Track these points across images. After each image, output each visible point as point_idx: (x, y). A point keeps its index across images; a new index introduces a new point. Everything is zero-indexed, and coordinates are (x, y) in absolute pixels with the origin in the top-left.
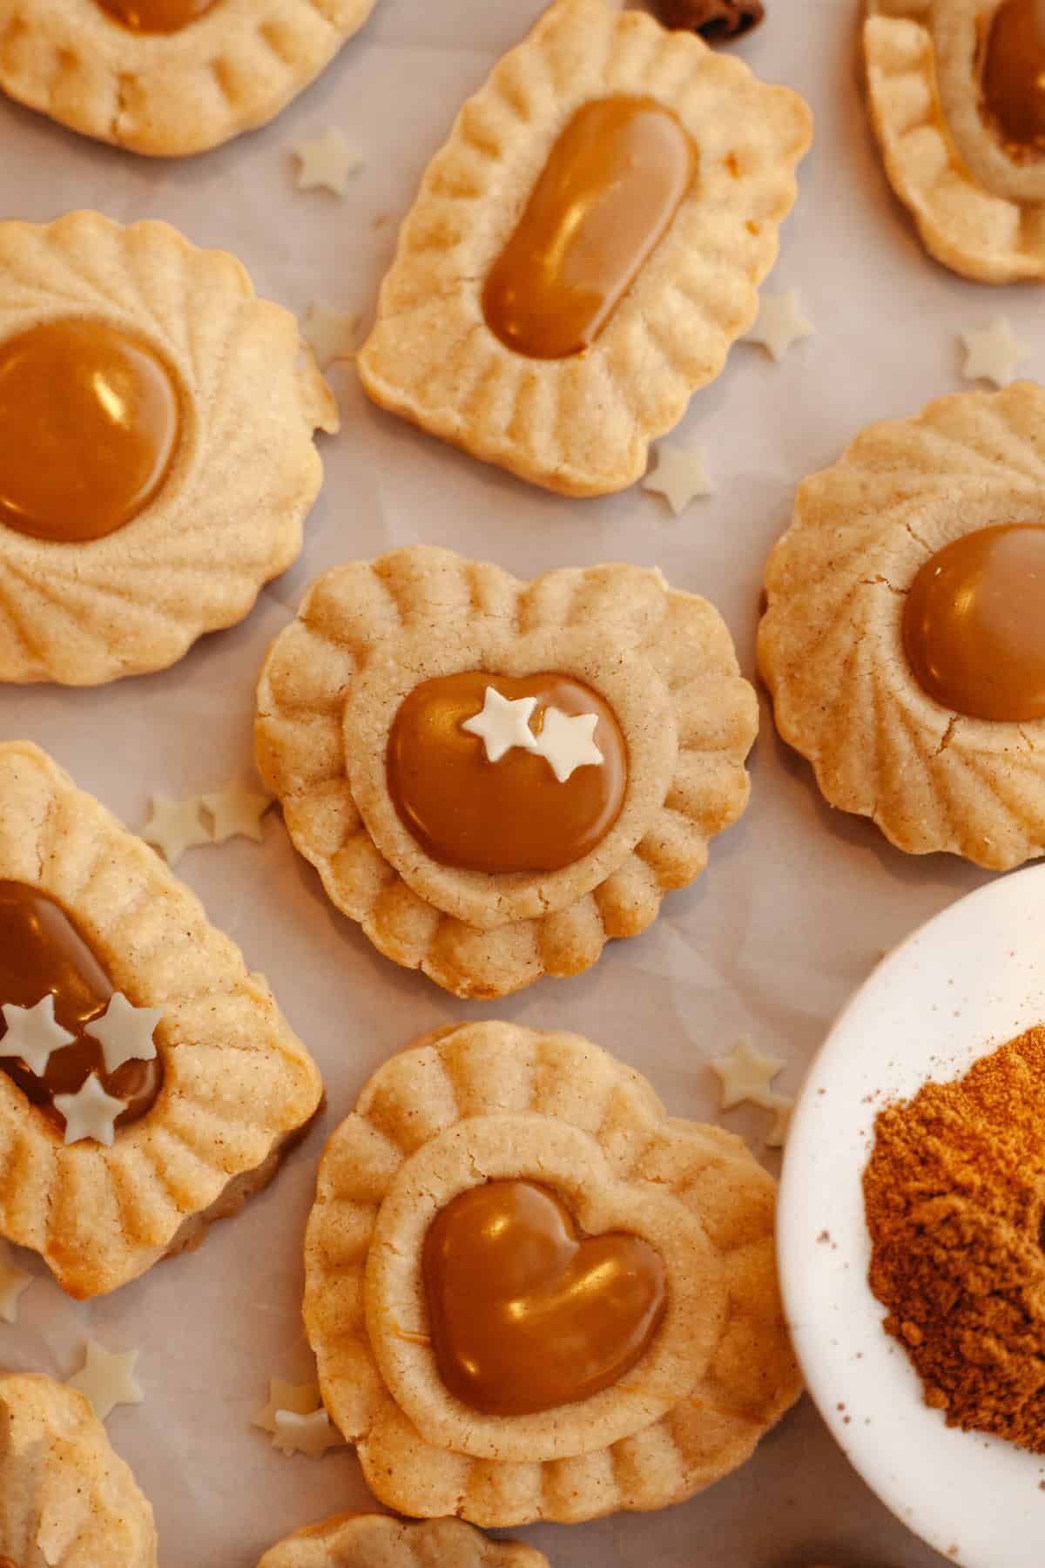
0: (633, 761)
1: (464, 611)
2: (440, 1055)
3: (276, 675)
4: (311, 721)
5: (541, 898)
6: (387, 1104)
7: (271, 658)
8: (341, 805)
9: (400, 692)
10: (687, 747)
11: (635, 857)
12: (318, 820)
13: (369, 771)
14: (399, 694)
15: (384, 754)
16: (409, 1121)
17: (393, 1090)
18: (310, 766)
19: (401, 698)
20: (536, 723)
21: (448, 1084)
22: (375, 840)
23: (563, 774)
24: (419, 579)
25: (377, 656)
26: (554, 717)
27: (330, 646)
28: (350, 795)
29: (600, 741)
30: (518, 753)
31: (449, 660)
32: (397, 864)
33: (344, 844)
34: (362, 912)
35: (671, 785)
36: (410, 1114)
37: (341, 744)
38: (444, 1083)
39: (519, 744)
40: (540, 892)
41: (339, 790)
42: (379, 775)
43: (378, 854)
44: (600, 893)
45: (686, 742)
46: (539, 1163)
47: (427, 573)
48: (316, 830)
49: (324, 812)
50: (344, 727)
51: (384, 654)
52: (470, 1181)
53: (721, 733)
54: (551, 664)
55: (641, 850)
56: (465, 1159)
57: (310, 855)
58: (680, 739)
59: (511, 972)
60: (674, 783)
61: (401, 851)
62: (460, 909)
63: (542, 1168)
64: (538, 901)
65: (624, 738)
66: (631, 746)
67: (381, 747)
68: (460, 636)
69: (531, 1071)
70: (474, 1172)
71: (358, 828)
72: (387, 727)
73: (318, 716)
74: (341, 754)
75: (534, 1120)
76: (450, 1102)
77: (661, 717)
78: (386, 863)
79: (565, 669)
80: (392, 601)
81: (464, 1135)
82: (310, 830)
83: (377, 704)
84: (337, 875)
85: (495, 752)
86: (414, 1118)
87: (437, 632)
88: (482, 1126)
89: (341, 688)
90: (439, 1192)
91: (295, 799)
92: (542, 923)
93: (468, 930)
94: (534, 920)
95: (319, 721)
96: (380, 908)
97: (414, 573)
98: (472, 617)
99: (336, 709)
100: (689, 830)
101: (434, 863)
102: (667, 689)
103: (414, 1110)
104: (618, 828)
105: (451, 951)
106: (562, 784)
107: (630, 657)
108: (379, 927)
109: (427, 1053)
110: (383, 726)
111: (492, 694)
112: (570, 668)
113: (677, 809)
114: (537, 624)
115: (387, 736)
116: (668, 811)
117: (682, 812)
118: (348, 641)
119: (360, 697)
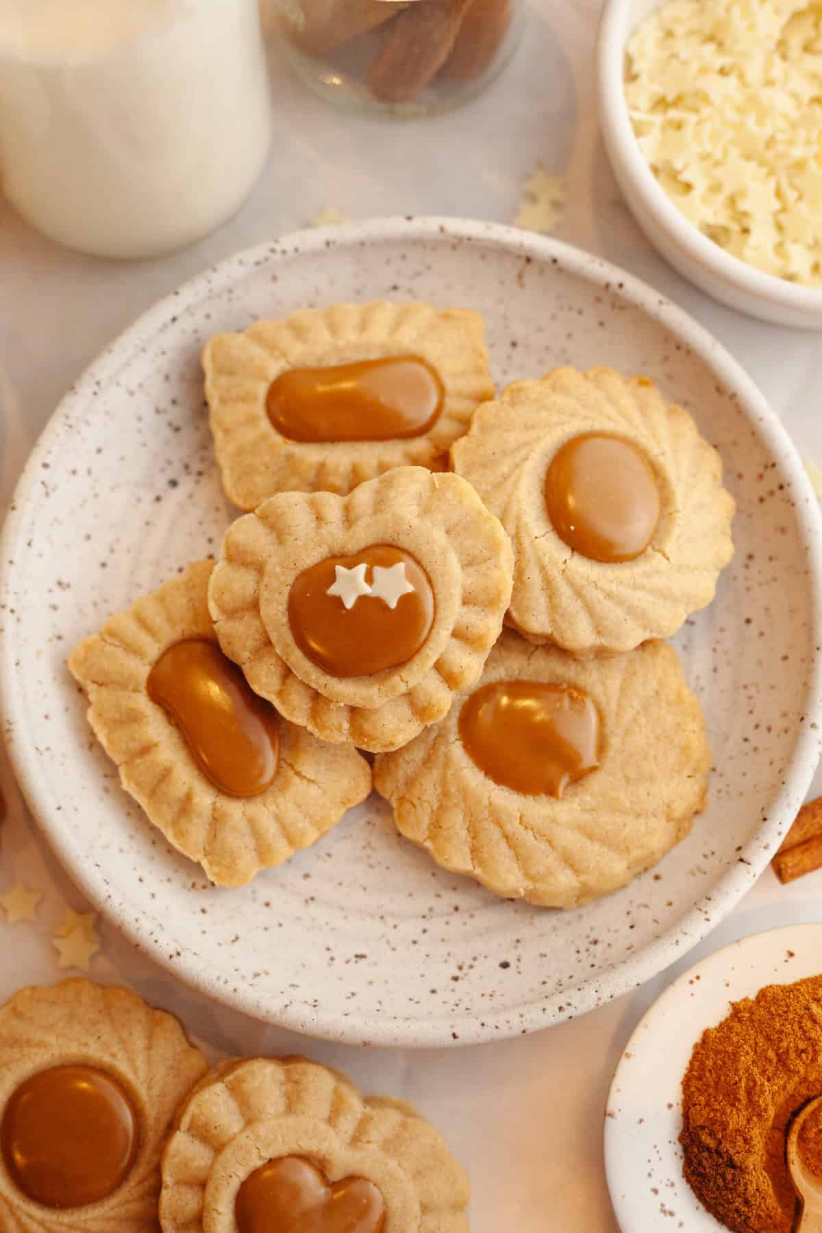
0: (433, 583)
1: (313, 525)
2: (226, 1086)
3: (216, 596)
4: (244, 616)
5: (403, 681)
6: (200, 1123)
7: (211, 588)
8: (273, 660)
9: (287, 583)
10: (467, 565)
11: (454, 640)
12: (263, 673)
13: (282, 636)
14: (287, 586)
15: (288, 624)
16: (216, 1132)
17: (202, 1114)
18: (250, 644)
19: (289, 587)
20: (369, 578)
21: (235, 1104)
22: (297, 675)
23: (393, 605)
24: (283, 513)
25: (269, 568)
26: (378, 571)
27: (243, 570)
28: (277, 654)
29: (410, 577)
30: (363, 599)
31: (310, 558)
32: (314, 685)
33: (284, 683)
34: (305, 719)
35: (462, 590)
36: (216, 1128)
37: (263, 625)
38: (233, 1105)
39: (362, 593)
40: (401, 678)
41: (270, 652)
42: (289, 637)
43: (302, 683)
44: (438, 666)
45: (465, 563)
46: (299, 1145)
47: (286, 510)
48: (264, 680)
49: (265, 667)
50: (261, 614)
51: (272, 566)
52: (259, 1163)
53: (484, 551)
54: (370, 541)
55: (456, 634)
56: (255, 1151)
57: (263, 694)
58: (461, 561)
59: (401, 730)
60: (464, 588)
61: (314, 677)
62: (358, 702)
63: (301, 1148)
64: (401, 682)
65: (425, 571)
66: (431, 574)
67: (285, 620)
68: (313, 541)
69: (284, 1088)
70: (260, 1158)
71: (287, 673)
72: (285, 606)
73: (247, 613)
74: (265, 632)
75: (291, 1120)
76: (238, 1116)
77: (443, 553)
78: (308, 687)
79: (380, 541)
80: (271, 533)
81: (251, 1135)
82: (260, 680)
83: (276, 595)
84: (283, 702)
85: (349, 603)
86: (218, 1130)
87: (299, 542)
88: (261, 1129)
89: (254, 592)
90: (242, 1174)
91: (248, 665)
92: (410, 695)
93: (367, 712)
94: (405, 695)
95: (248, 616)
96: (314, 714)
97: (279, 511)
98: (319, 527)
99: (255, 606)
100: (482, 614)
101: (336, 679)
102: (445, 534)
103: (217, 1125)
104: (436, 626)
105: (361, 727)
106: (394, 610)
107: (415, 522)
108: (317, 725)
109: (219, 1087)
110: (283, 608)
111: (340, 569)
112: (382, 539)
113: (471, 603)
114: (357, 519)
115: (287, 613)
116: (466, 606)
117: (475, 604)
118: (253, 564)
119: (265, 595)
